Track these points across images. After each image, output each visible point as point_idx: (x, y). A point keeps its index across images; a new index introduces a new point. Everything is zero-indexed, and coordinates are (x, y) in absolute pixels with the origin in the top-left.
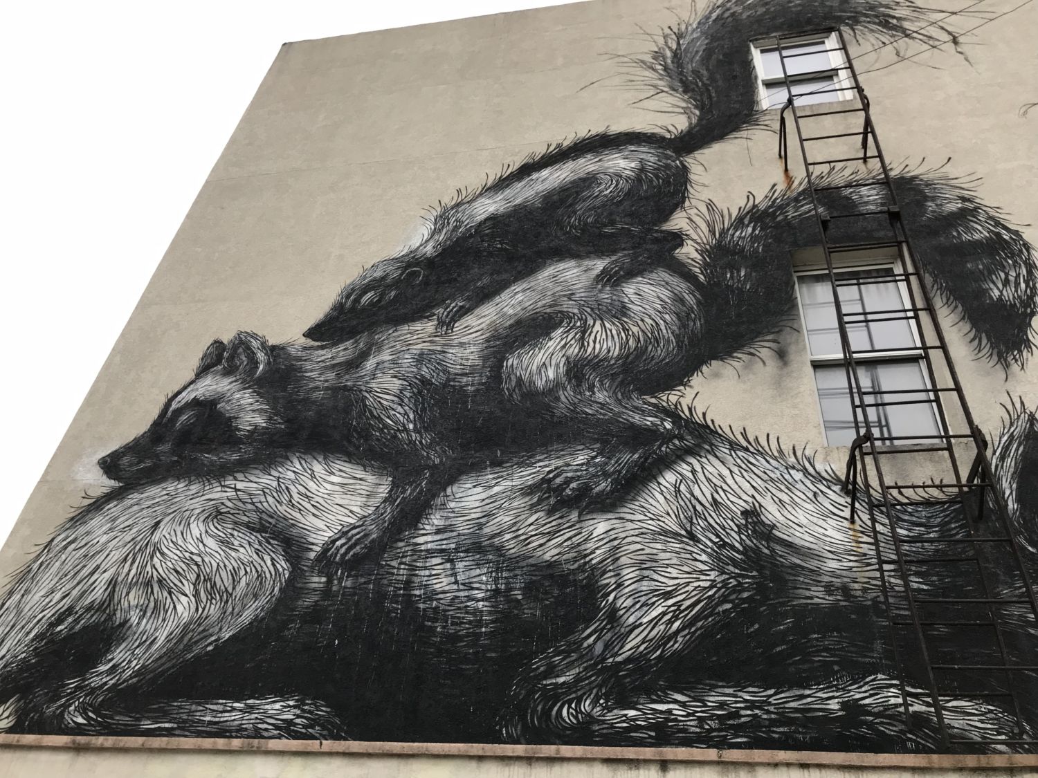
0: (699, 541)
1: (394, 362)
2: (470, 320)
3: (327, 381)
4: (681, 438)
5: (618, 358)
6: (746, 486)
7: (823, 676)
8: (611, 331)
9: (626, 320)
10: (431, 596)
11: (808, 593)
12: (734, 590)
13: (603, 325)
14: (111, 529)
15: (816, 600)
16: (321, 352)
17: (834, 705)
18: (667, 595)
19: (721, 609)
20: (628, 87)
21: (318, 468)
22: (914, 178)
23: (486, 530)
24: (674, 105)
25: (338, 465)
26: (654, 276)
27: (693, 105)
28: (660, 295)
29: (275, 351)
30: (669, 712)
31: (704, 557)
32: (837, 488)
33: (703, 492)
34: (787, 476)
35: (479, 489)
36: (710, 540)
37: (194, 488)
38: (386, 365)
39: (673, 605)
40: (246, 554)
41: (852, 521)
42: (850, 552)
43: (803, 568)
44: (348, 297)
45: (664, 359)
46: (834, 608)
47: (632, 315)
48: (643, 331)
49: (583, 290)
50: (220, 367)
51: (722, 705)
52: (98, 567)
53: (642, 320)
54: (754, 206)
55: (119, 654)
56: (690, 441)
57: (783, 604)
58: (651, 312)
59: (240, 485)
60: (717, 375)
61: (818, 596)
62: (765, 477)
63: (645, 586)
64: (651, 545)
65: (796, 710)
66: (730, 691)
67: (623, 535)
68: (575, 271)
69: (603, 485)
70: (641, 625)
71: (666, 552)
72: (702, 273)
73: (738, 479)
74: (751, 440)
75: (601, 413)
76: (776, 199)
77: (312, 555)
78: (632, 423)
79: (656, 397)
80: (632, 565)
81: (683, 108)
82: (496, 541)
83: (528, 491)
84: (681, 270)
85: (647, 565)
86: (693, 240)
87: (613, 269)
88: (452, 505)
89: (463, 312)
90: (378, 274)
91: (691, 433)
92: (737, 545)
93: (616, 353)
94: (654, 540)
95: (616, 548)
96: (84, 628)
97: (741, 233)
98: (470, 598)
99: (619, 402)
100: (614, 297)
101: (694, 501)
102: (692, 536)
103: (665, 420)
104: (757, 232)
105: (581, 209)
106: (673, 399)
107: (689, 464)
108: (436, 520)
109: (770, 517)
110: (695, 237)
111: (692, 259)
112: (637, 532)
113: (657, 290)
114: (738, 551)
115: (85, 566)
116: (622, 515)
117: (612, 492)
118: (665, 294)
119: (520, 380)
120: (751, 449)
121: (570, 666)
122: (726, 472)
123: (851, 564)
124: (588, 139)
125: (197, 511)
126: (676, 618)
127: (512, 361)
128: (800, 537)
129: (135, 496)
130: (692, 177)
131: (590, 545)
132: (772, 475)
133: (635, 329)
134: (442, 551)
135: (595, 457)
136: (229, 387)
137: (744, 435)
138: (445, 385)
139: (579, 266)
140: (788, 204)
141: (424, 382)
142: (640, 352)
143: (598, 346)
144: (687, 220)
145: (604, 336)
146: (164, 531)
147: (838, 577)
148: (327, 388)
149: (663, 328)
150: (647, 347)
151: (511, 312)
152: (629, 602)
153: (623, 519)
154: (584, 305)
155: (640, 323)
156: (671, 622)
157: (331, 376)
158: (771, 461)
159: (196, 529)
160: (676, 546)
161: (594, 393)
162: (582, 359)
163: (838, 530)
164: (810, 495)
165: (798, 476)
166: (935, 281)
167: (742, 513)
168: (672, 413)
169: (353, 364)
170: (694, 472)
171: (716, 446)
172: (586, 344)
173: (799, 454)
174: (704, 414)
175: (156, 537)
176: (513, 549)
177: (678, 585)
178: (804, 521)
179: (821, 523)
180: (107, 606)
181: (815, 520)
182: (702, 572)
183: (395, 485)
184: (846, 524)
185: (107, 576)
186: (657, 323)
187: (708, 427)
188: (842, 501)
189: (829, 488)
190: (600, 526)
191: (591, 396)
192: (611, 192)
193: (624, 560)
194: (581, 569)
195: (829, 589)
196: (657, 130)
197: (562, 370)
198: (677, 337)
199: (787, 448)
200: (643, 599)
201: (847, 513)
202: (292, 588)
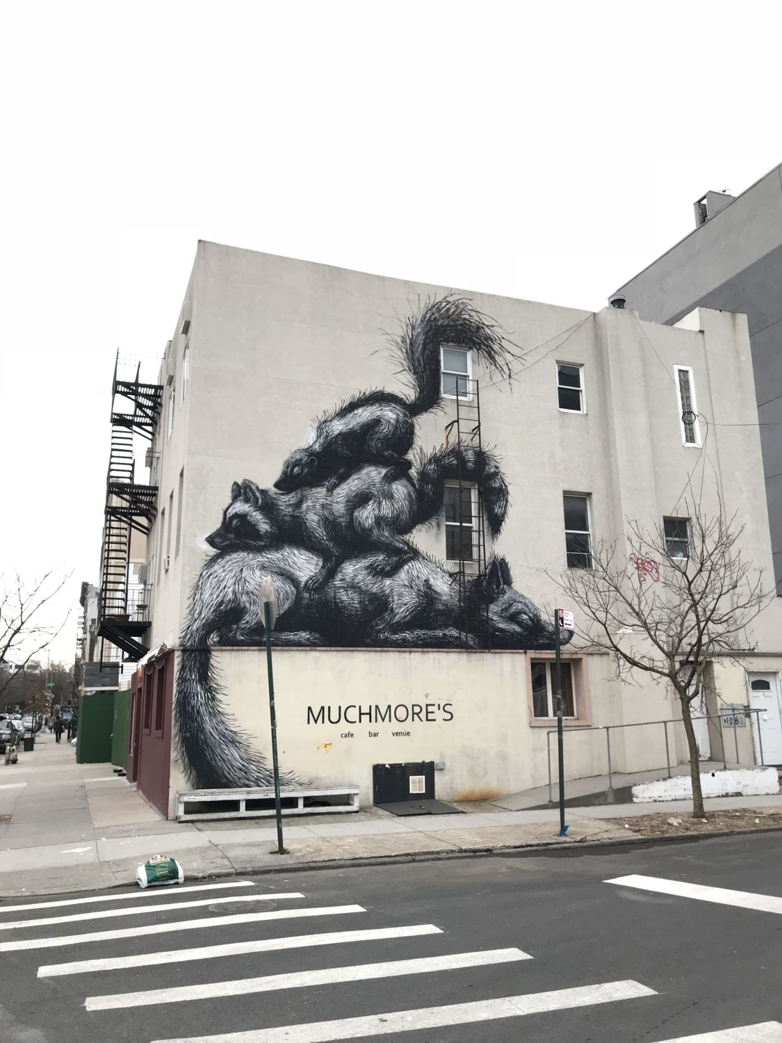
1: (314, 506)
2: (338, 491)
3: (289, 512)
5: (391, 518)
6: (426, 572)
8: (388, 505)
9: (393, 501)
10: (342, 602)
11: (438, 606)
12: (421, 604)
13: (386, 502)
14: (224, 571)
16: (284, 497)
17: (441, 634)
18: (405, 605)
19: (418, 609)
20: (392, 361)
21: (296, 552)
23: (355, 581)
25: (303, 552)
26: (401, 481)
27: (417, 384)
29: (263, 492)
31: (414, 594)
32: (448, 575)
33: (415, 573)
34: (436, 570)
35: (351, 566)
36: (416, 588)
37: (251, 556)
38: (310, 507)
39: (407, 607)
40: (279, 584)
41: (451, 585)
42: (449, 594)
43: (438, 598)
44: (288, 467)
45: (405, 521)
46: (443, 609)
47: (395, 499)
48: (399, 507)
49: (378, 483)
50: (242, 498)
51: (417, 634)
52: (226, 586)
54: (435, 454)
55: (247, 618)
56: (412, 555)
57: (432, 608)
58: (401, 499)
59: (269, 556)
61: (440, 607)
62: (431, 570)
63: (400, 601)
64: (401, 589)
66: (419, 630)
67: (394, 585)
68: (375, 473)
69: (388, 568)
70: (399, 612)
71: (405, 591)
72: (418, 484)
73: (424, 569)
75: (386, 541)
76: (443, 452)
77: (302, 586)
78: (396, 546)
80: (396, 595)
81: (413, 384)
82: (359, 585)
83: (367, 568)
86: (415, 466)
87: (388, 474)
88: (344, 571)
89: (335, 486)
90: (298, 457)
91: (412, 552)
92: (423, 590)
93: (390, 515)
95: (392, 589)
96: (231, 608)
97: (430, 467)
98: (354, 603)
99: (392, 537)
100: (389, 489)
102: (412, 587)
103: (405, 546)
104: (435, 467)
105: (376, 438)
107: (412, 563)
108: (339, 576)
109: (431, 583)
112: (398, 585)
113: (403, 489)
114: (423, 592)
115: (220, 585)
117: (390, 570)
118: (405, 491)
119: (360, 523)
120: (428, 560)
121: (382, 624)
122: (421, 567)
123: (449, 598)
125: (255, 566)
126: (408, 611)
127: (356, 514)
128: (438, 589)
129: (227, 558)
131: (385, 588)
132: (433, 569)
133: (396, 506)
134: (343, 587)
136: (248, 509)
137: (427, 554)
138: (334, 521)
139: (376, 470)
140: (446, 456)
141: (327, 519)
143: (384, 511)
144: (413, 455)
145: (386, 507)
146: (245, 573)
147: (446, 601)
148: (290, 516)
149: (405, 507)
150: (400, 515)
151: (353, 489)
153: (394, 580)
154: (379, 491)
155: (397, 503)
157: (290, 510)
158: (433, 564)
159: (258, 573)
160: (408, 590)
162: (380, 516)
163: (447, 588)
164: (442, 576)
167: (425, 581)
168: (407, 543)
169: (298, 505)
170: (413, 566)
171: (419, 558)
172: (380, 509)
175: (243, 575)
176: (364, 588)
178: (439, 585)
179: (444, 585)
180: (235, 599)
182: (414, 598)
183: (324, 562)
184: (449, 586)
185: (231, 589)
186: (403, 505)
187: (417, 550)
188: (449, 579)
189: (446, 575)
190: (388, 582)
191: (383, 533)
192: (386, 431)
193: (394, 593)
194: (383, 596)
195: (443, 605)
197: (373, 520)
198: (409, 511)
199: (437, 561)
200: (400, 605)
201: (450, 583)
202: (298, 597)
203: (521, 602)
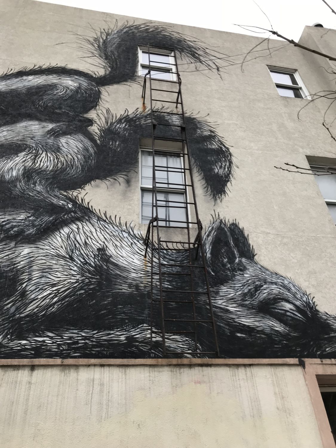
0: (74, 261)
4: (75, 212)
5: (52, 171)
6: (102, 237)
7: (120, 325)
8: (50, 158)
9: (58, 154)
11: (120, 287)
12: (87, 284)
13: (47, 154)
15: (124, 291)
17: (123, 338)
18: (54, 285)
19: (79, 293)
20: (80, 50)
22: (194, 119)
24: (99, 64)
26: (76, 136)
27: (108, 65)
28: (78, 146)
30: (44, 341)
31: (75, 268)
32: (141, 242)
33: (81, 238)
34: (121, 235)
36: (80, 261)
39: (55, 290)
41: (145, 257)
42: (142, 270)
43: (120, 276)
45: (73, 175)
46: (131, 295)
47: (62, 152)
48: (66, 161)
49: (40, 136)
51: (70, 338)
53: (67, 156)
54: (128, 115)
56: (79, 214)
57: (108, 292)
58: (72, 152)
60: (97, 186)
61: (125, 289)
62: (111, 234)
63: (43, 280)
64: (50, 261)
65: (105, 340)
66: (76, 331)
67: (36, 255)
68: (37, 126)
69: (32, 231)
70: (37, 299)
71: (57, 265)
72: (99, 140)
73: (99, 234)
74: (108, 217)
75: (37, 196)
76: (138, 114)
78: (52, 203)
79: (66, 192)
80: (38, 270)
81: (103, 66)
84: (90, 137)
85: (46, 270)
86: (97, 124)
87: (56, 129)
91: (80, 211)
92: (92, 264)
93: (51, 169)
94: (53, 259)
95: (32, 261)
97: (120, 126)
99: (48, 192)
100: (55, 143)
101: (76, 242)
102: (71, 258)
103: (69, 203)
104: (127, 127)
105: (46, 98)
106: (75, 194)
107: (77, 225)
109: (110, 252)
110: (99, 123)
111: (96, 133)
112: (44, 254)
113: (77, 143)
114: (92, 267)
116: (38, 246)
117: (35, 234)
118: (80, 145)
120: (107, 221)
122: (93, 230)
123: (141, 275)
124: (55, 68)
126: (56, 296)
128: (122, 262)
130: (102, 96)
131: (18, 259)
132: (114, 234)
133: (62, 159)
135: (30, 217)
137: (105, 214)
139: (40, 125)
140: (142, 118)
142: (63, 170)
143: (42, 164)
144: (96, 115)
145: (46, 160)
147: (135, 280)
149: (76, 161)
150: (66, 169)
152: (33, 288)
153: (38, 248)
154: (38, 143)
155: (65, 156)
156: (53, 298)
158: (115, 227)
160: (63, 262)
161: (35, 186)
162: (33, 169)
163: (139, 260)
164: (130, 244)
165: (126, 235)
166: (195, 162)
167: (98, 249)
168: (74, 201)
170: (78, 228)
171: (91, 218)
172: (36, 162)
173: (128, 225)
174: (88, 203)
177: (60, 280)
178: (125, 255)
179: (132, 256)
181: (129, 255)
182: (73, 275)
184: (143, 258)
186: (73, 158)
187: (89, 209)
188: (142, 247)
189: (138, 241)
190: (26, 250)
191: (34, 187)
192: (62, 94)
194: (11, 271)
195: (130, 286)
196: (90, 72)
197: (21, 172)
198: (82, 166)
199: (123, 222)
200: (41, 287)
201: (143, 253)
203: (276, 283)
